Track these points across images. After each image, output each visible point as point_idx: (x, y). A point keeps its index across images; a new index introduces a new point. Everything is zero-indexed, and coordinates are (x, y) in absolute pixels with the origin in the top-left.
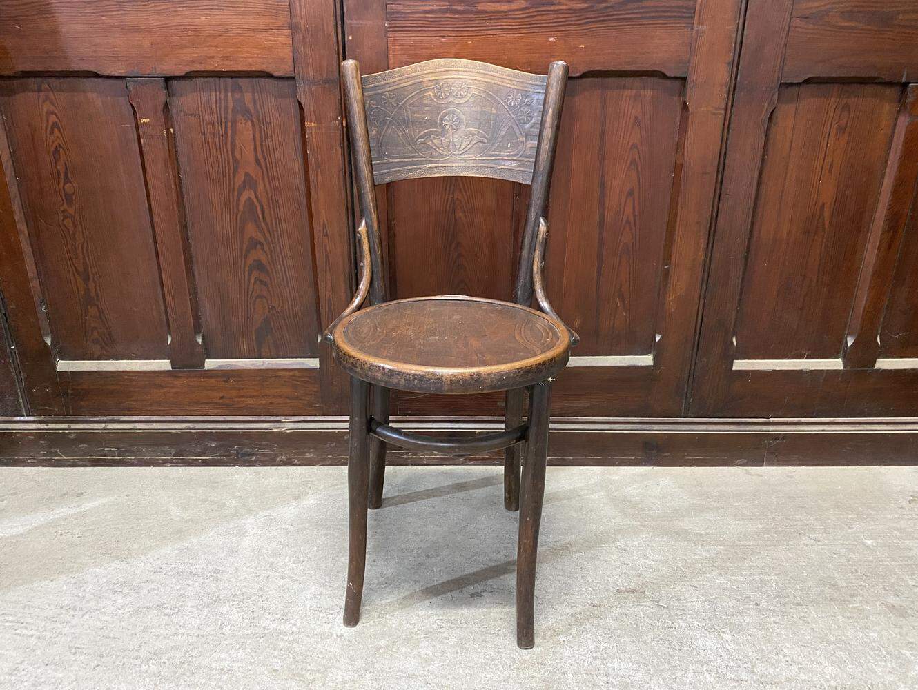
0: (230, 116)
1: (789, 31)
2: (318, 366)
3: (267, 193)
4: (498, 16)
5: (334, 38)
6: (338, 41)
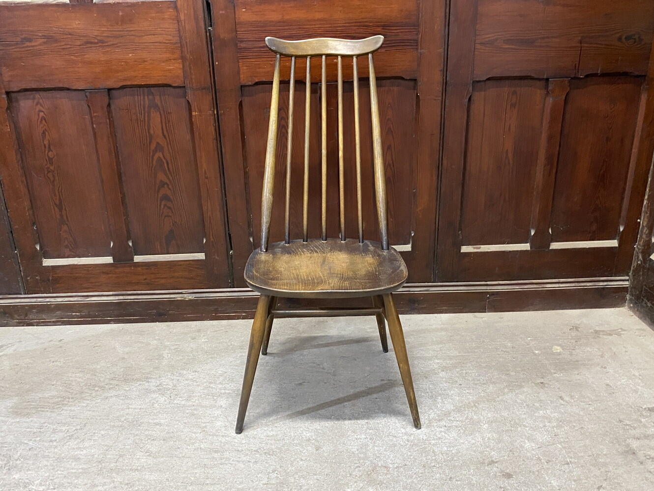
0: (146, 109)
1: (474, 51)
2: (204, 258)
3: (170, 154)
5: (207, 64)
6: (210, 65)
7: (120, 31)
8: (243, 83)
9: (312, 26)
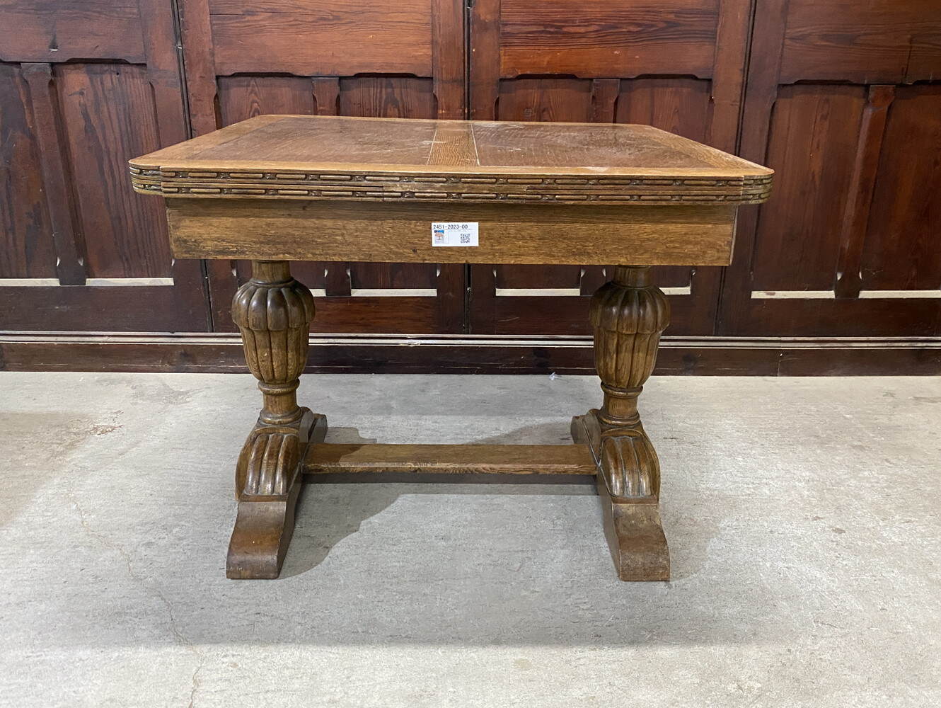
0: (383, 105)
1: (783, 47)
2: (436, 295)
4: (578, 35)
5: (462, 51)
6: (464, 51)
7: (361, 6)
8: (502, 76)
9: (590, 10)
